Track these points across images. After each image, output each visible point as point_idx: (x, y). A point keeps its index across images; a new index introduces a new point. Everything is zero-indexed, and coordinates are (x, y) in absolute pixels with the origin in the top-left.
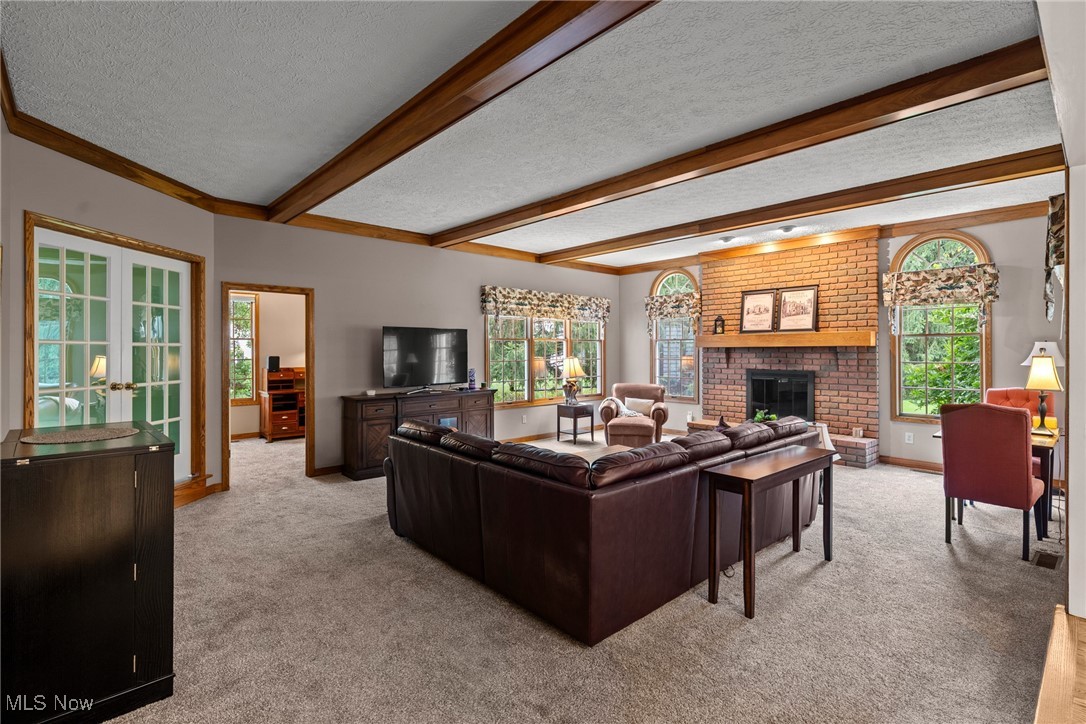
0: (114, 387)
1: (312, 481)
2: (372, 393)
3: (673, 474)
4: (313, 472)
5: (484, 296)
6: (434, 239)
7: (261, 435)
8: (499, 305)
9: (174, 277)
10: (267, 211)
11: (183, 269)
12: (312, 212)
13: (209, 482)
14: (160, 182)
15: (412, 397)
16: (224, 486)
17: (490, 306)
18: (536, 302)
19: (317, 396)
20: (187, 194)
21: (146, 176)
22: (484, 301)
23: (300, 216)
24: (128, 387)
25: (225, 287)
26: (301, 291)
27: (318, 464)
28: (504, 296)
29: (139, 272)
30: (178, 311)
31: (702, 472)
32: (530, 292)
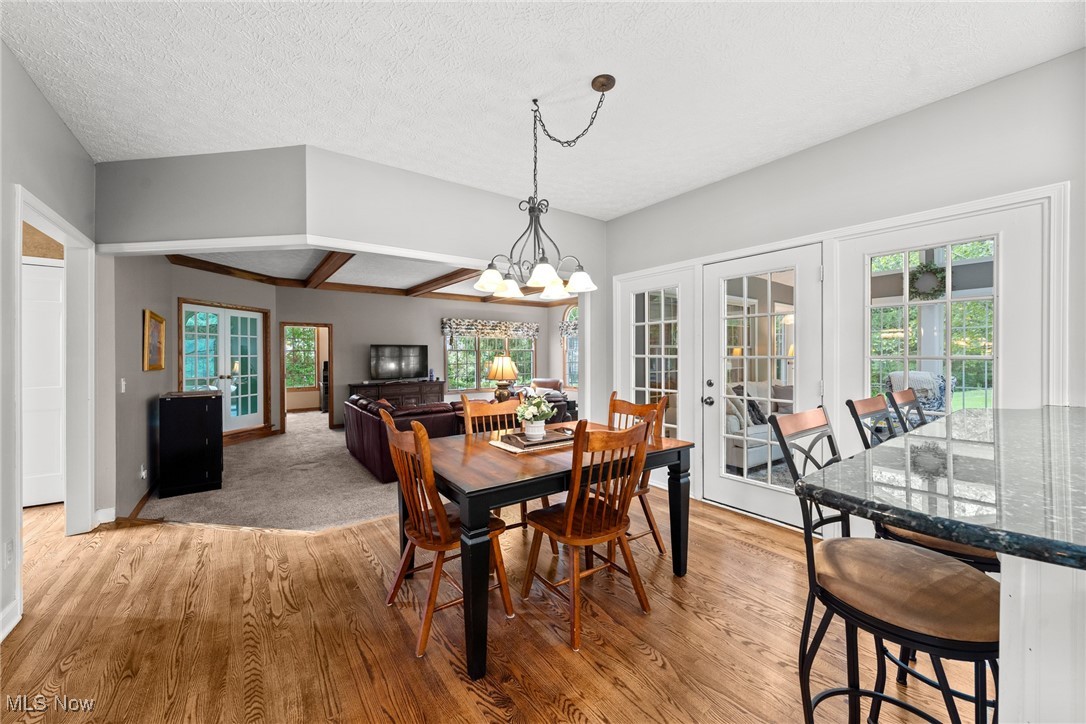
0: (221, 377)
1: (331, 431)
2: (366, 382)
3: (433, 416)
4: (333, 426)
5: (443, 325)
6: (408, 292)
7: (320, 409)
8: (454, 330)
9: (254, 321)
10: (304, 283)
11: (259, 317)
12: (328, 280)
13: (273, 429)
14: (244, 274)
15: (388, 385)
16: (282, 431)
17: (447, 330)
18: (480, 327)
19: (335, 384)
20: (259, 278)
21: (237, 272)
22: (443, 328)
23: (323, 285)
24: (229, 377)
25: (283, 324)
26: (325, 325)
27: (335, 422)
28: (457, 324)
29: (234, 320)
30: (256, 339)
31: (456, 416)
32: (476, 321)
